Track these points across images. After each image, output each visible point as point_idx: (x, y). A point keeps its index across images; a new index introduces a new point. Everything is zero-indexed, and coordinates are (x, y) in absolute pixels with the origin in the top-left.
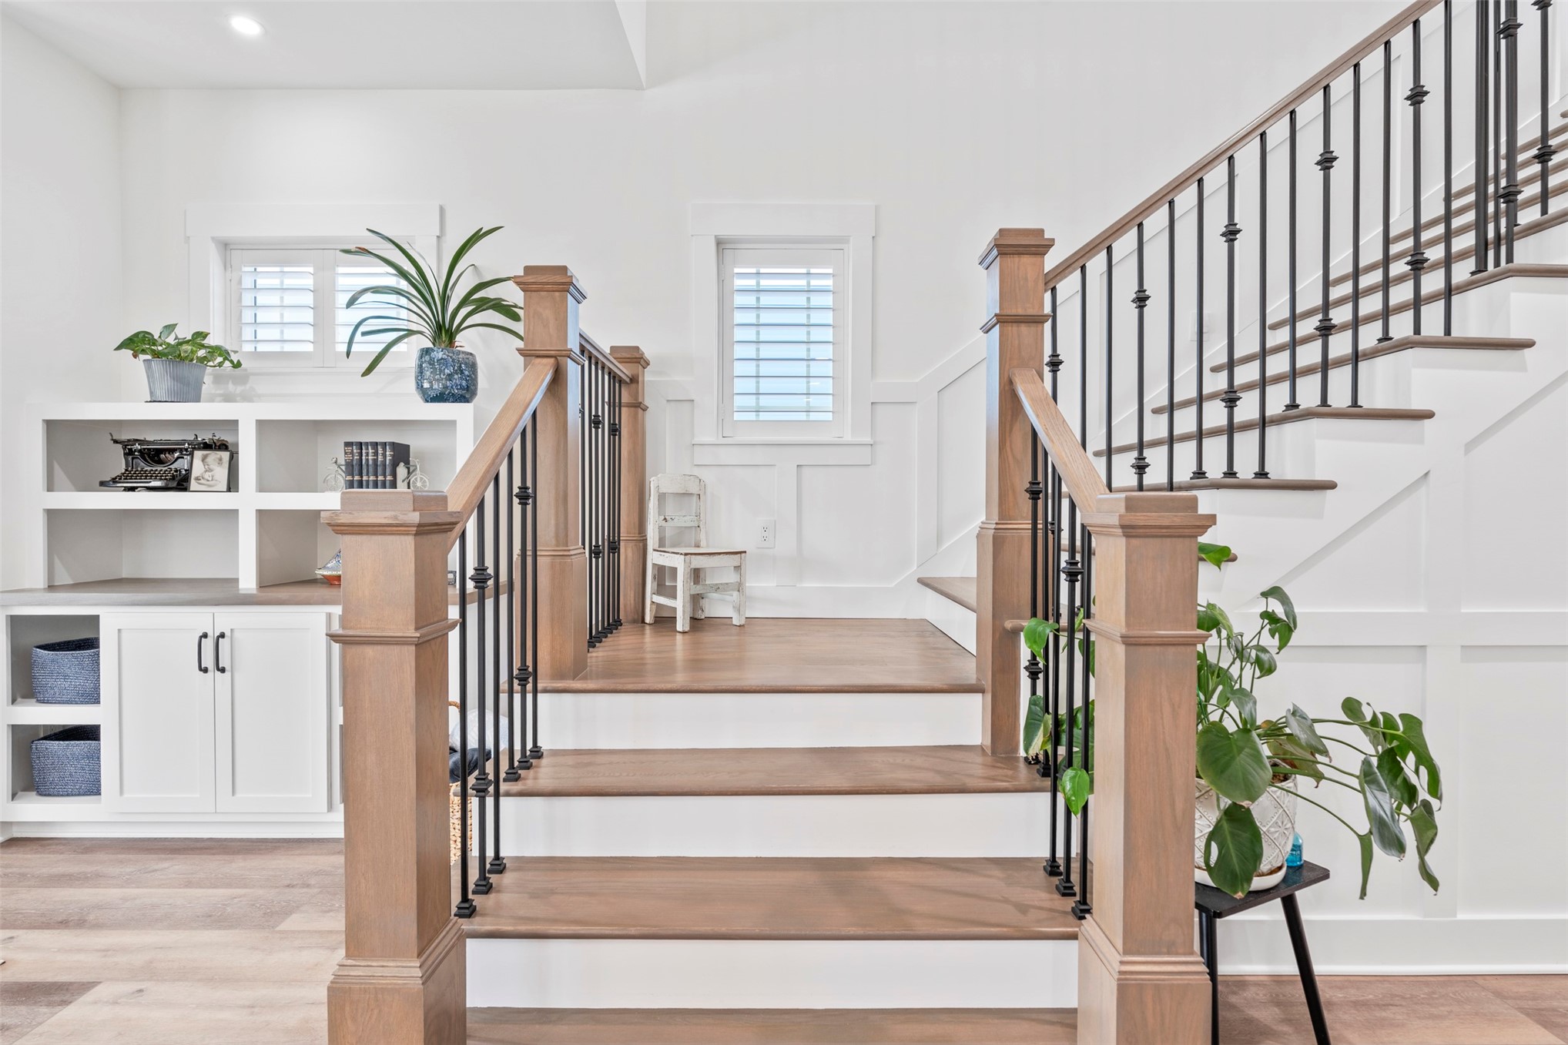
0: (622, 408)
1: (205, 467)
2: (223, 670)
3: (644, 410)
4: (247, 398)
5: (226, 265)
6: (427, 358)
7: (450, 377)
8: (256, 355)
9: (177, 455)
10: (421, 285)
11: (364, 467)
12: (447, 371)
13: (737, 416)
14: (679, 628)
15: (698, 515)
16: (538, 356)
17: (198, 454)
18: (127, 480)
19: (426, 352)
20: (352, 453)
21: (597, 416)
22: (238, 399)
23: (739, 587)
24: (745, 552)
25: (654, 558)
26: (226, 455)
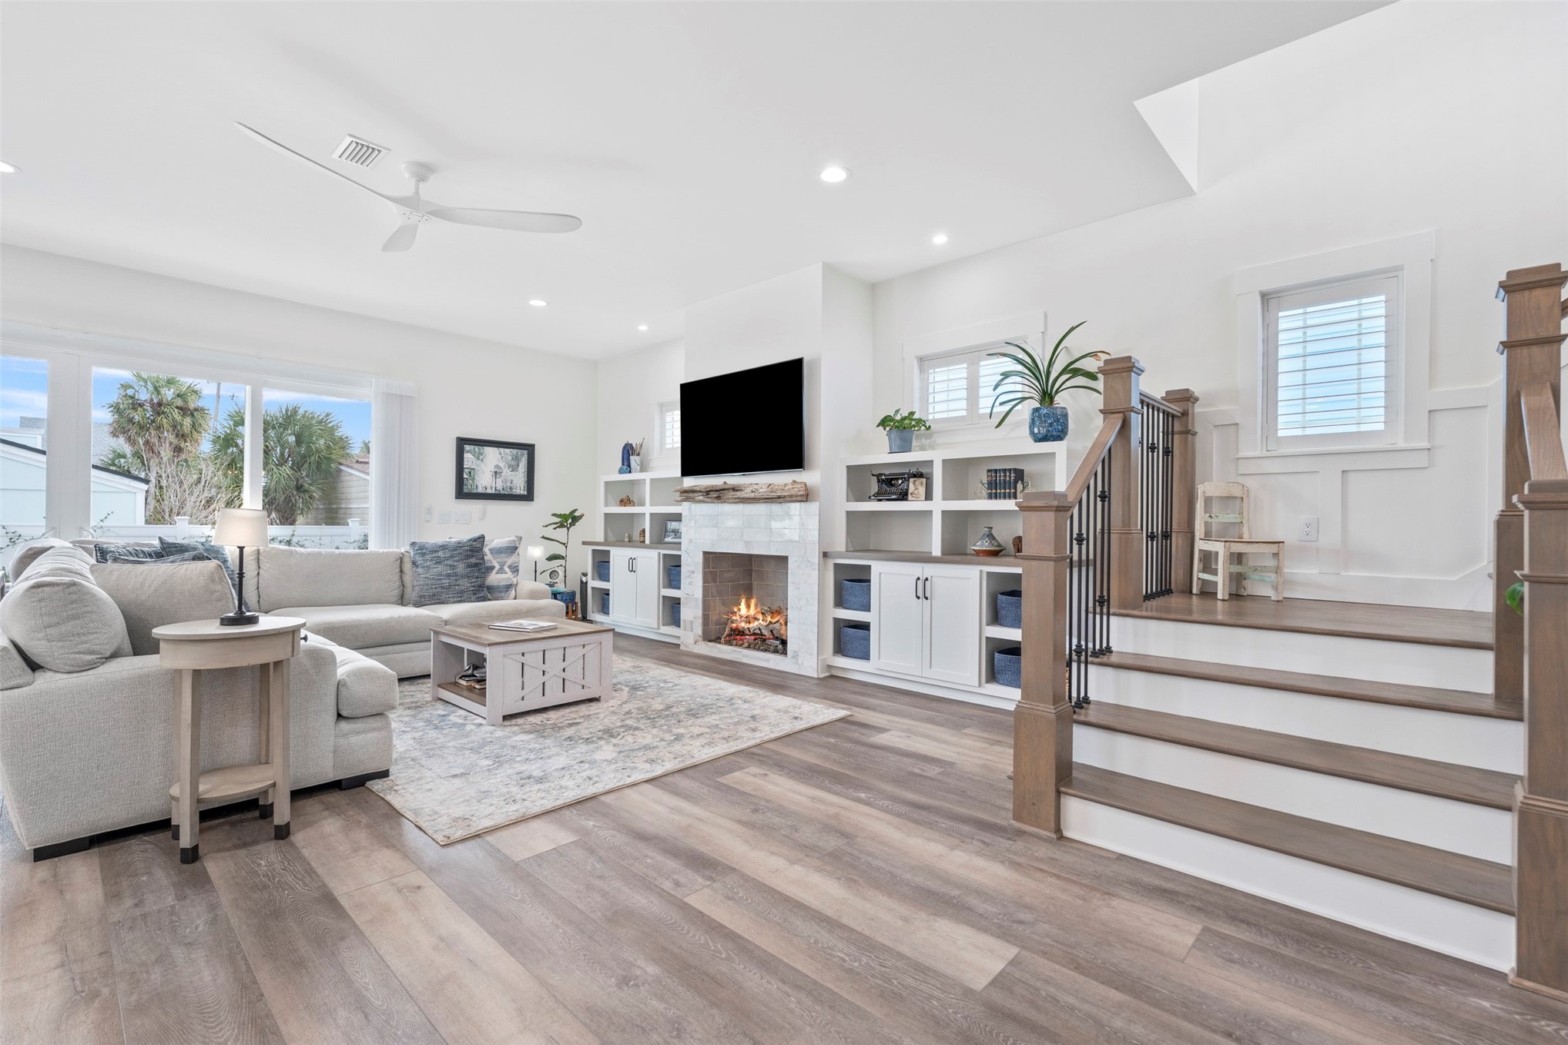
0: (1175, 436)
1: (916, 487)
2: (927, 598)
3: (1193, 435)
4: (932, 447)
5: (922, 370)
6: (1037, 414)
7: (1051, 425)
8: (935, 421)
9: (900, 482)
10: (1033, 368)
11: (998, 484)
12: (1049, 421)
13: (1281, 433)
14: (1220, 596)
15: (1241, 513)
16: (1112, 413)
17: (911, 480)
18: (880, 496)
19: (1036, 410)
20: (991, 476)
21: (1153, 444)
22: (927, 447)
23: (1277, 570)
24: (1283, 542)
25: (1200, 545)
26: (924, 480)
